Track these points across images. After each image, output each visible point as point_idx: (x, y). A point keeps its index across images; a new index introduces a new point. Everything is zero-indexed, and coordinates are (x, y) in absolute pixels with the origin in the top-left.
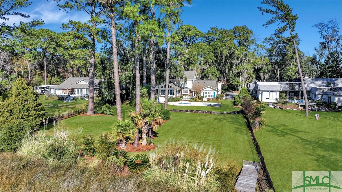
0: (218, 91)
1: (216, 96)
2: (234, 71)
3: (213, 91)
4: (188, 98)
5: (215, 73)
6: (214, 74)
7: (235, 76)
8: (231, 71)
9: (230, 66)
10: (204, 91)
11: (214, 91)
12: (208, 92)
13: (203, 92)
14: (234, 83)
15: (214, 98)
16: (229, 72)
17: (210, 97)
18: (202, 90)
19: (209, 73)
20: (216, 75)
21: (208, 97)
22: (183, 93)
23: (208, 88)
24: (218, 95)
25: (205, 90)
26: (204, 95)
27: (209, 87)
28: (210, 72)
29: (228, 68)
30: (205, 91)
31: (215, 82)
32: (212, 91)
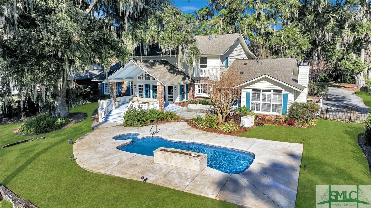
0: (297, 94)
1: (292, 110)
2: (346, 39)
3: (281, 91)
4: (201, 111)
5: (296, 40)
6: (294, 44)
7: (348, 50)
8: (337, 38)
9: (337, 26)
10: (250, 91)
11: (284, 92)
12: (264, 95)
13: (248, 94)
14: (346, 65)
15: (281, 114)
16: (333, 40)
17: (269, 111)
18: (243, 87)
19: (281, 40)
20: (299, 47)
21: (263, 110)
22: (197, 94)
23: (264, 81)
24: (296, 104)
25: (255, 86)
26: (251, 101)
27: (265, 79)
28: (282, 38)
29: (332, 30)
30: (254, 90)
31: (292, 62)
32: (275, 91)
